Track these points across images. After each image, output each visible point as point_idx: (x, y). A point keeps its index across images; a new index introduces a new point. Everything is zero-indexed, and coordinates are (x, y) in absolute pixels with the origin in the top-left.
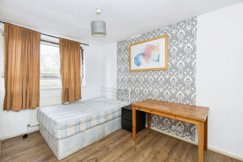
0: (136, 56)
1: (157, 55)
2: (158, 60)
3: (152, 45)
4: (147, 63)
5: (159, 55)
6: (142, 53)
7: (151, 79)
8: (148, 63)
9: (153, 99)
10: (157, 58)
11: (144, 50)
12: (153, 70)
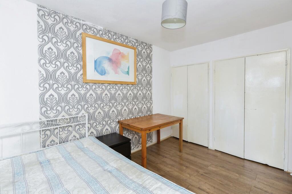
0: (97, 58)
1: (128, 67)
2: (128, 73)
3: (121, 52)
4: (115, 74)
5: (129, 67)
6: (109, 58)
7: (120, 95)
8: (117, 73)
9: (122, 119)
10: (127, 70)
11: (111, 54)
12: (122, 83)
